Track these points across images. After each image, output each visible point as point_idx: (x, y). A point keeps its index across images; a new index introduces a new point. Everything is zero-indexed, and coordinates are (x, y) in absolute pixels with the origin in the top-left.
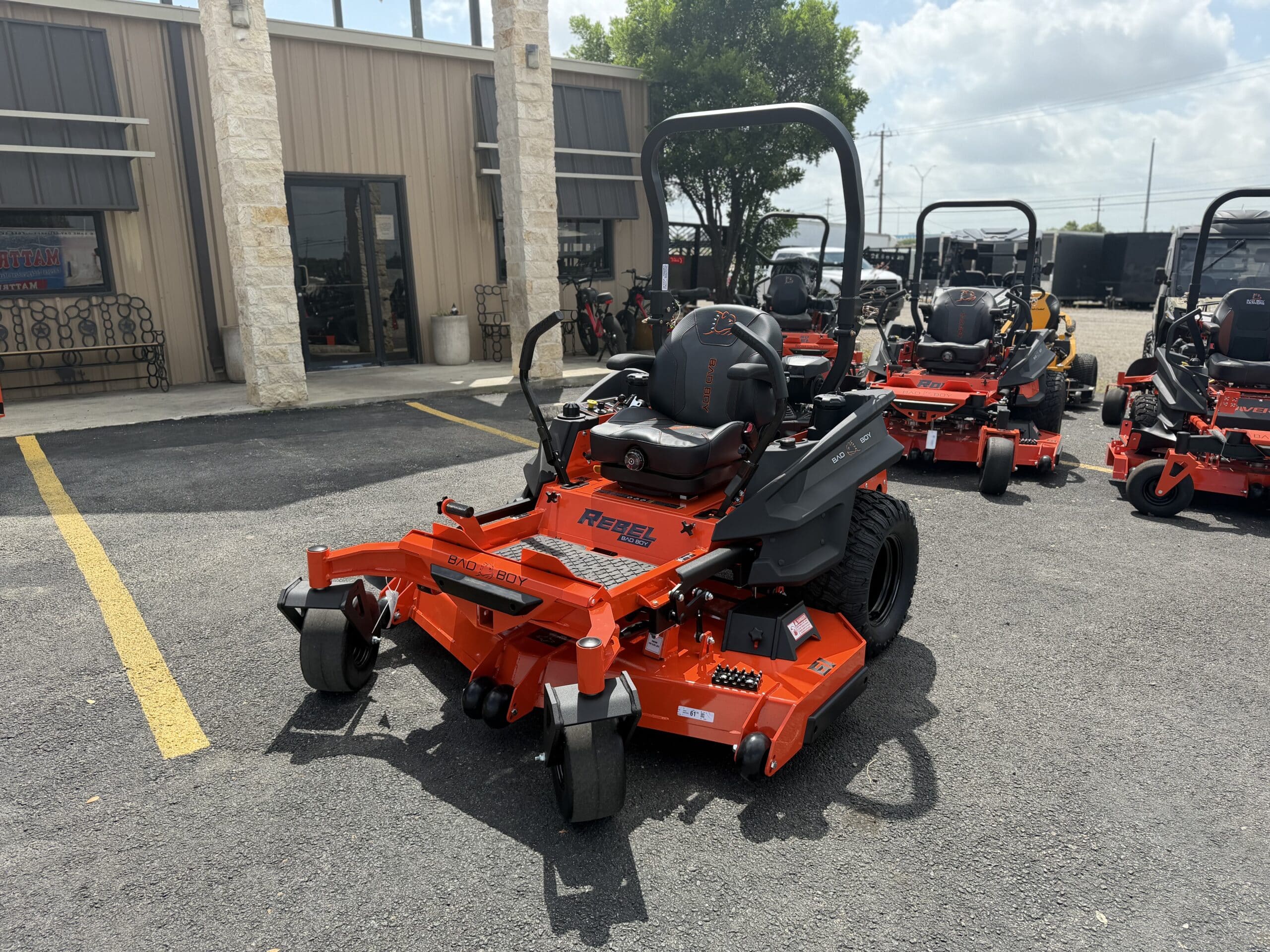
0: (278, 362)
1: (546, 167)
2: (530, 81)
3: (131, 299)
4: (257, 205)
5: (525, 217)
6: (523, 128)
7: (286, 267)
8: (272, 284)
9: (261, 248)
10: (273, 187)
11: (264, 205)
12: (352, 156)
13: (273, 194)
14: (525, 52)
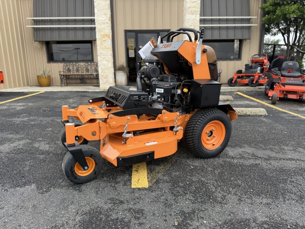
0: (106, 78)
9: (102, 45)
10: (106, 28)
11: (103, 33)
12: (156, 24)
13: (106, 30)
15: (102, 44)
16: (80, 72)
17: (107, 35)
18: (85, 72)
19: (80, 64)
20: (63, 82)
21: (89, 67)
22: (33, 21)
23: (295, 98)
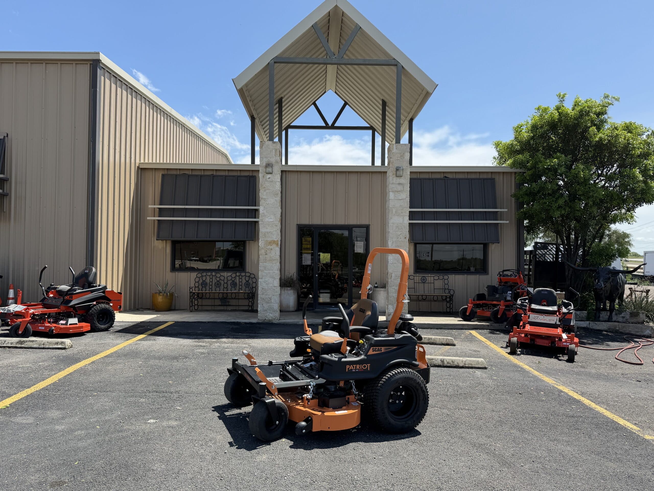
0: (267, 303)
1: (403, 221)
2: (398, 182)
3: (251, 274)
4: (267, 239)
5: (390, 243)
6: (392, 204)
8: (269, 270)
9: (266, 256)
10: (274, 232)
11: (270, 239)
12: (346, 217)
13: (274, 235)
14: (395, 170)
15: (266, 254)
16: (222, 287)
17: (274, 242)
18: (229, 287)
19: (222, 274)
20: (194, 304)
21: (237, 280)
22: (158, 209)
23: (545, 345)
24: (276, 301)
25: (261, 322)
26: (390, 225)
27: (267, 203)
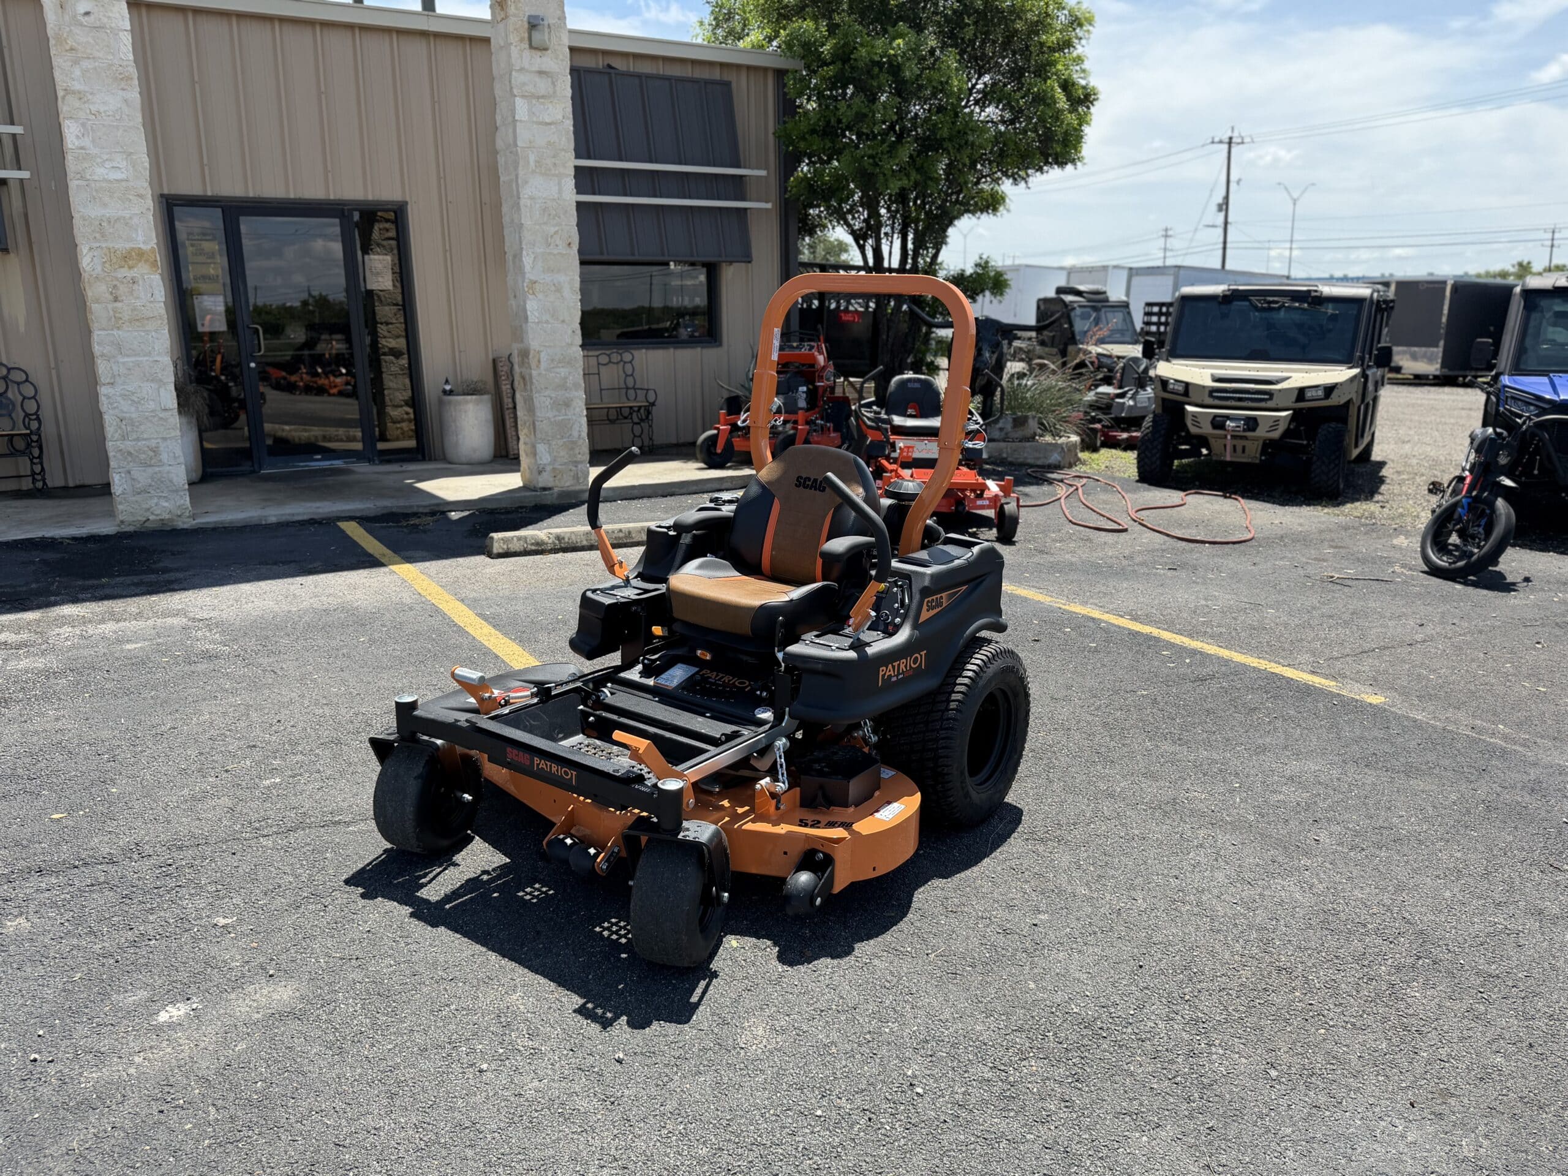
0: (146, 465)
1: (560, 191)
2: (535, 68)
3: (9, 370)
4: (111, 246)
5: (527, 260)
6: (524, 136)
7: (156, 331)
8: (135, 355)
9: (117, 305)
10: (135, 220)
11: (122, 245)
12: (330, 175)
13: (136, 230)
14: (526, 26)
15: (116, 299)
17: (141, 254)
24: (175, 457)
25: (131, 529)
26: (522, 202)
27: (94, 109)
